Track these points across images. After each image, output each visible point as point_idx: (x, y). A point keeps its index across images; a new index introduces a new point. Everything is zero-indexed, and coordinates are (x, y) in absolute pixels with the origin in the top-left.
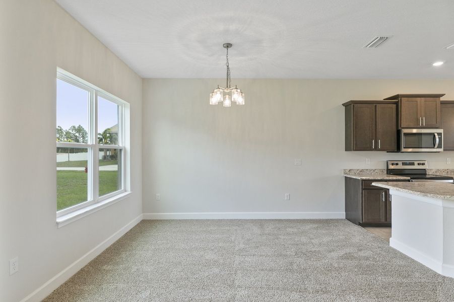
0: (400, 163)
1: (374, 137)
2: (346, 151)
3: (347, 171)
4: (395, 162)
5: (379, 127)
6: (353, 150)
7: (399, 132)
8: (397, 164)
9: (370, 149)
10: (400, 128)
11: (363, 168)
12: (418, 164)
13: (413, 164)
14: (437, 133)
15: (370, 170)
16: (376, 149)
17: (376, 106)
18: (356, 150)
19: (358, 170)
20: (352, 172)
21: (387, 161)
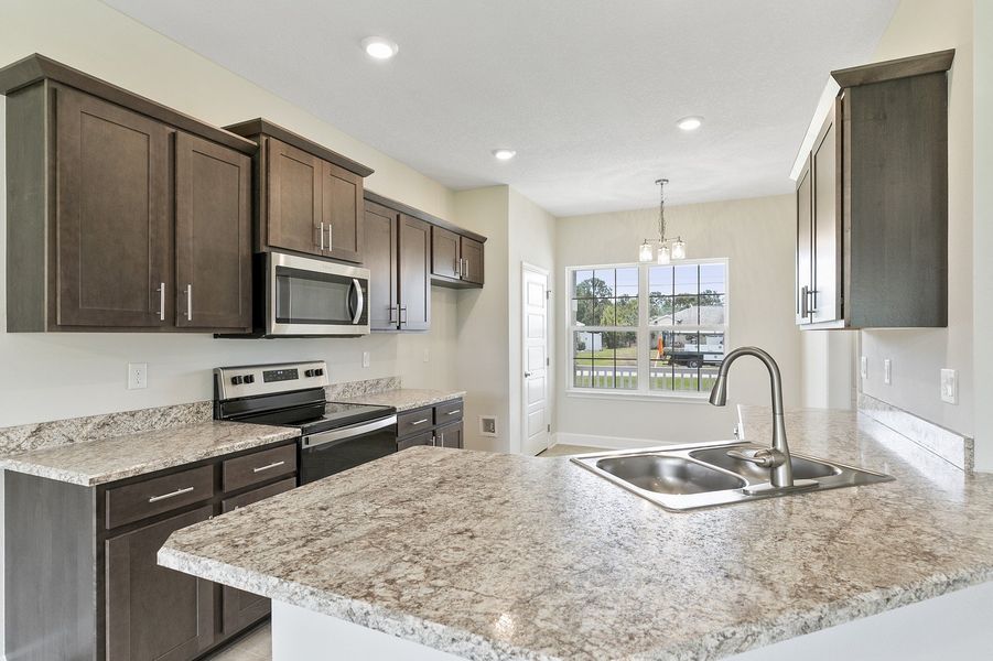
0: (258, 374)
1: (166, 272)
2: (10, 330)
3: (20, 438)
4: (243, 373)
5: (187, 227)
6: (54, 326)
7: (259, 263)
8: (249, 379)
9: (148, 323)
10: (264, 249)
11: (113, 410)
12: (308, 374)
13: (292, 375)
14: (359, 279)
15: (148, 414)
16: (175, 323)
17: (174, 137)
18: (66, 328)
19: (86, 422)
20: (54, 440)
21: (215, 370)
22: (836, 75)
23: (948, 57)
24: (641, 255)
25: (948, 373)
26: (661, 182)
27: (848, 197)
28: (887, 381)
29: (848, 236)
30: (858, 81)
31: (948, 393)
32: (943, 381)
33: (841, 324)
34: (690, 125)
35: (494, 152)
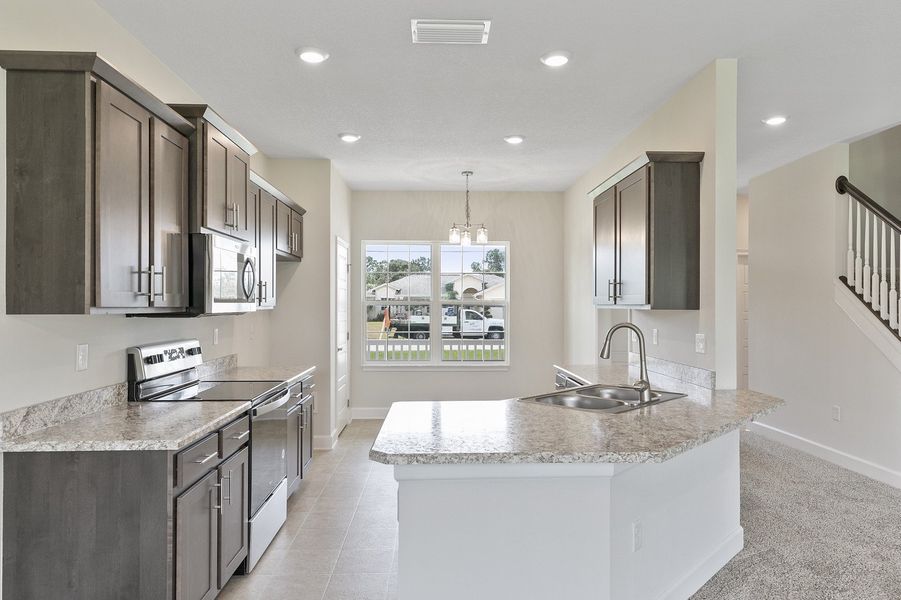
8: (161, 359)
12: (191, 352)
15: (90, 395)
19: (54, 405)
21: (127, 350)
22: (649, 154)
23: (701, 156)
24: (450, 237)
25: (700, 336)
26: (468, 173)
27: (652, 229)
28: (655, 343)
29: (652, 252)
30: (659, 159)
31: (700, 347)
32: (697, 341)
33: (648, 307)
34: (515, 141)
35: (340, 135)
